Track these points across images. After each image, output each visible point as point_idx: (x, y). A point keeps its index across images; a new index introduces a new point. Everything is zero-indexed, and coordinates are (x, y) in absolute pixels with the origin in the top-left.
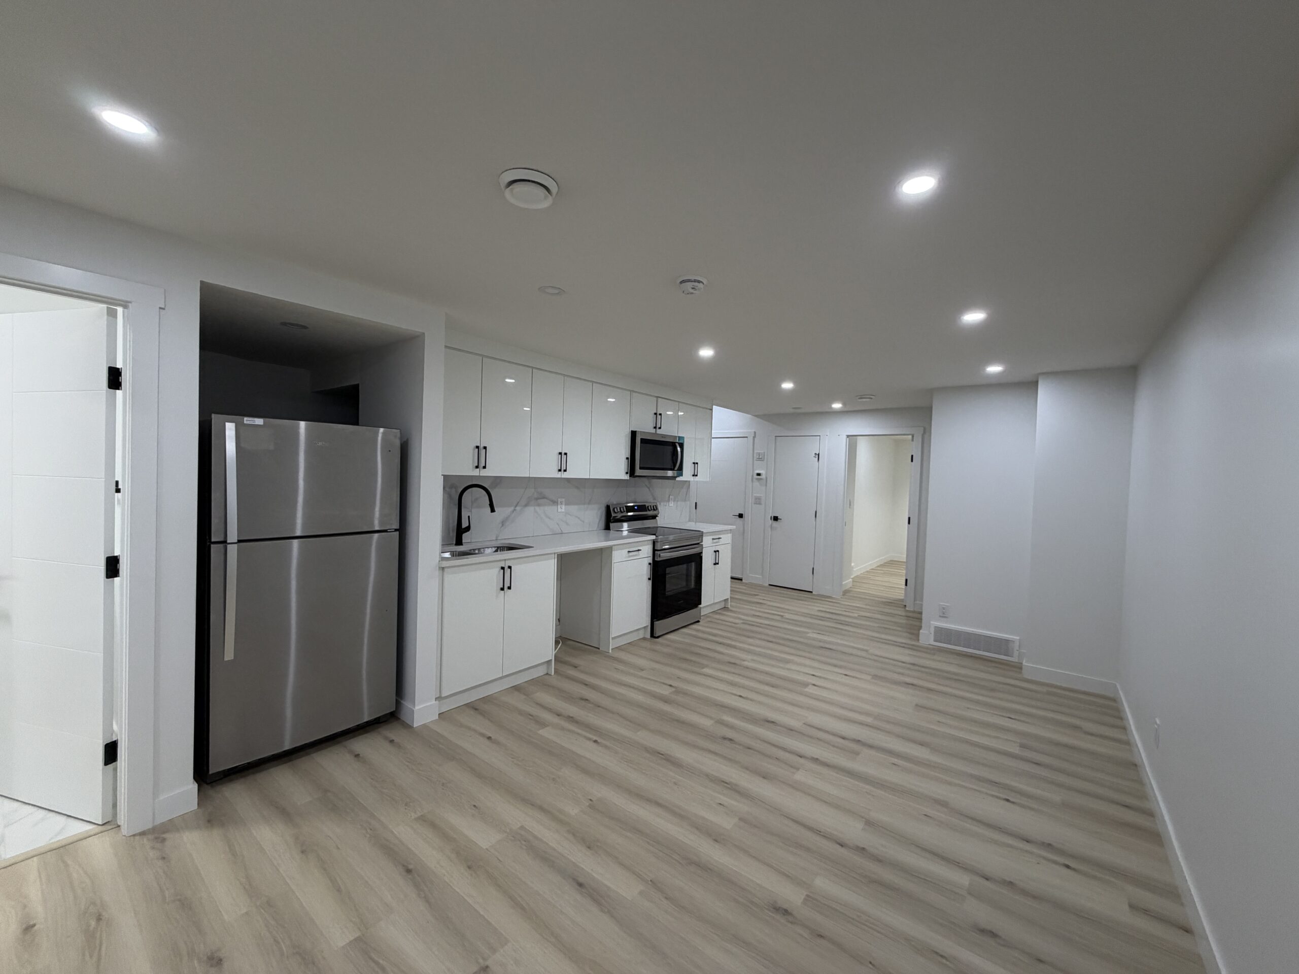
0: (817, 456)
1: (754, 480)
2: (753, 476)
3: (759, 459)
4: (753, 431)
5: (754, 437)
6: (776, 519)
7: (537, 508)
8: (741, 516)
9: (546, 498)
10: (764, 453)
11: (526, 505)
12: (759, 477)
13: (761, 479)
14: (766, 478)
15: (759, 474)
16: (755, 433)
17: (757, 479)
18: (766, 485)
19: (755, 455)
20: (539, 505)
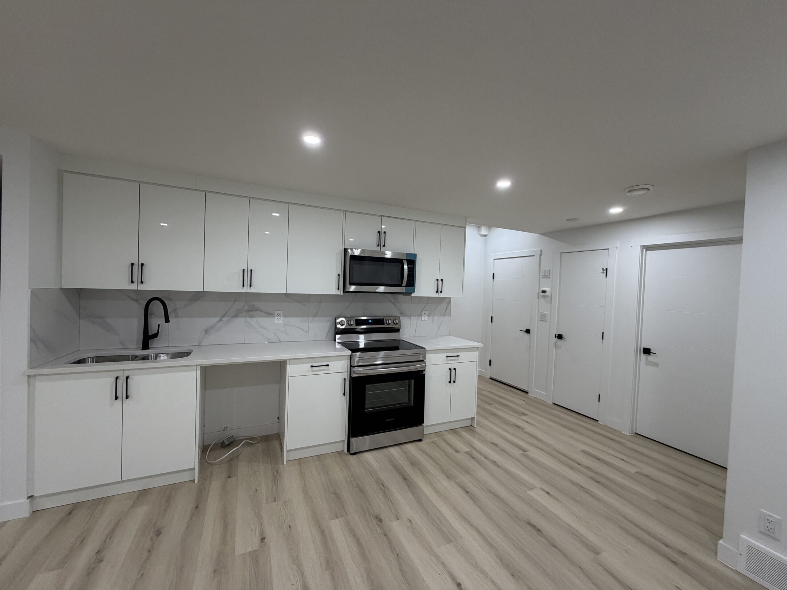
0: (605, 272)
1: (540, 297)
2: (539, 294)
3: (545, 277)
4: (540, 249)
5: (541, 255)
6: (560, 337)
7: (248, 319)
8: (528, 331)
9: (259, 310)
10: (550, 270)
11: (236, 316)
12: (544, 294)
13: (547, 296)
14: (551, 295)
15: (544, 292)
16: (541, 251)
17: (543, 296)
18: (551, 303)
19: (541, 272)
20: (251, 317)
